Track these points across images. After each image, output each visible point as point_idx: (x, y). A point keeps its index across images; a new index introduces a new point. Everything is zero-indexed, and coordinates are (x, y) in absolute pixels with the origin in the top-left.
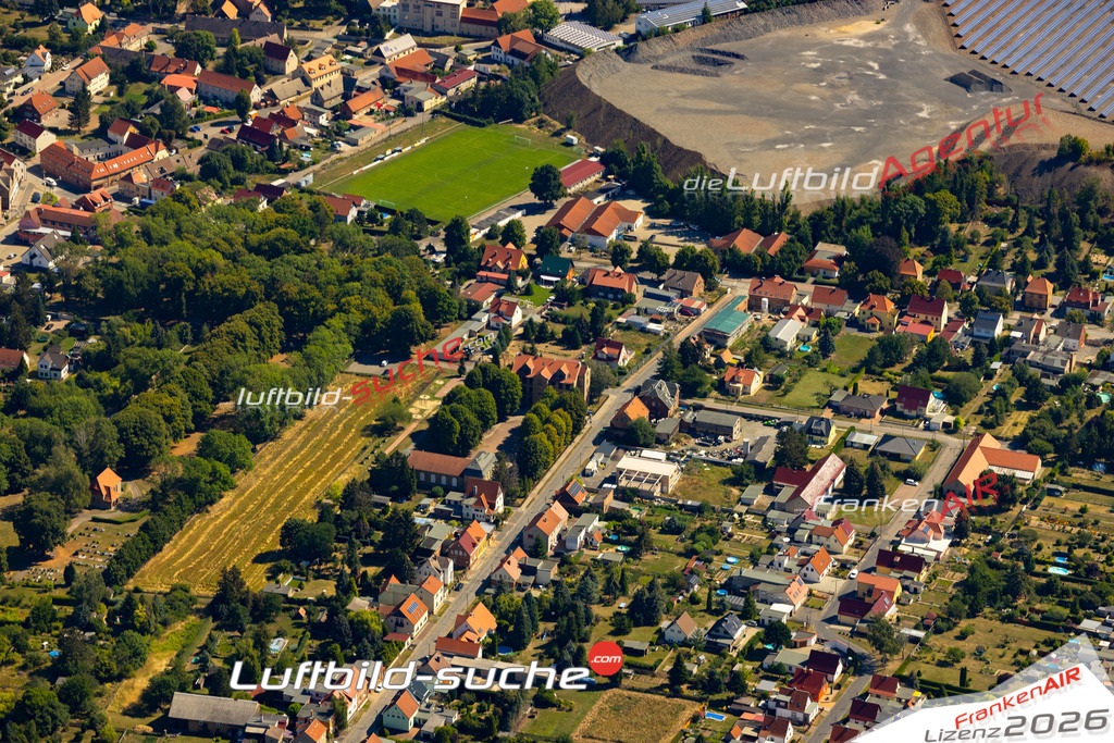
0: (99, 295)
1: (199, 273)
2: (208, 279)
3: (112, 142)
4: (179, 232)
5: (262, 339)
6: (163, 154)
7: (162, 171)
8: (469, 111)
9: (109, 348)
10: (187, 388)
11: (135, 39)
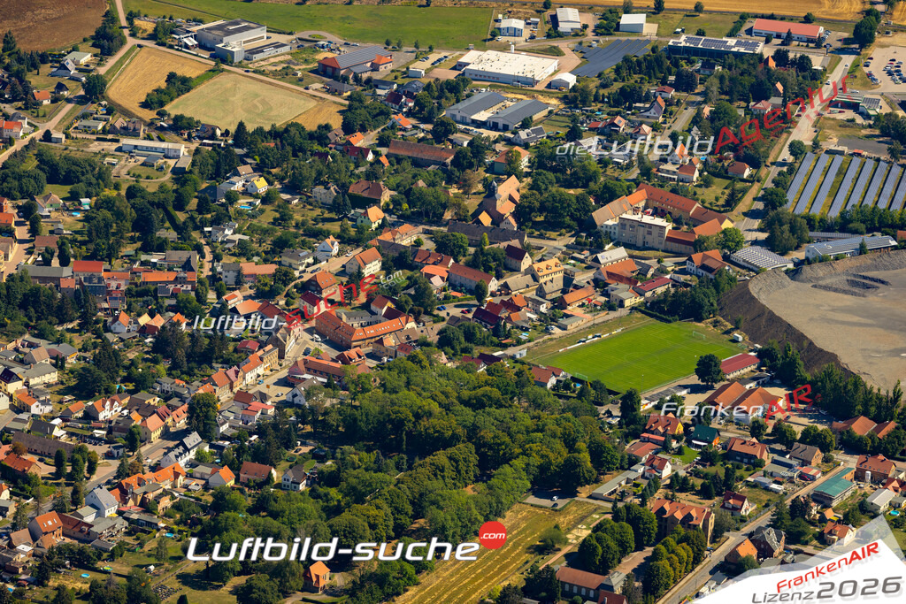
0: (340, 429)
1: (418, 416)
2: (424, 423)
3: (373, 313)
4: (408, 384)
5: (459, 472)
6: (411, 324)
7: (408, 338)
8: (660, 310)
9: (339, 469)
10: (391, 504)
11: (407, 236)
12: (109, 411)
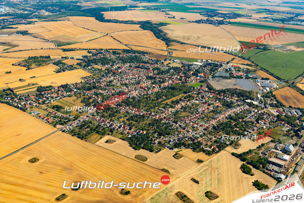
0: (170, 88)
3: (177, 80)
5: (177, 91)
6: (180, 81)
11: (182, 75)
12: (153, 85)
